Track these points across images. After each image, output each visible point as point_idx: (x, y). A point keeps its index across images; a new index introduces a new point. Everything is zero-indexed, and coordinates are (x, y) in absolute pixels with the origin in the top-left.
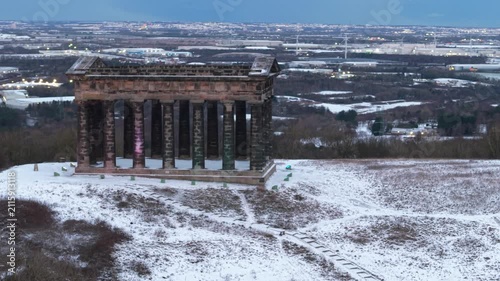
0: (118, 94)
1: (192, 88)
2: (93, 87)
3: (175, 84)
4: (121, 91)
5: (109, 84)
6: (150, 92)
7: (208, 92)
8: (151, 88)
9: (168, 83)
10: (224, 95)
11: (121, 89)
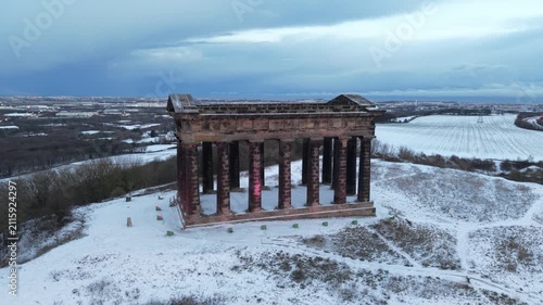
0: (236, 134)
1: (311, 125)
2: (206, 127)
3: (296, 121)
4: (239, 132)
5: (225, 124)
6: (270, 131)
7: (328, 129)
8: (272, 126)
9: (289, 121)
10: (343, 131)
11: (239, 129)
